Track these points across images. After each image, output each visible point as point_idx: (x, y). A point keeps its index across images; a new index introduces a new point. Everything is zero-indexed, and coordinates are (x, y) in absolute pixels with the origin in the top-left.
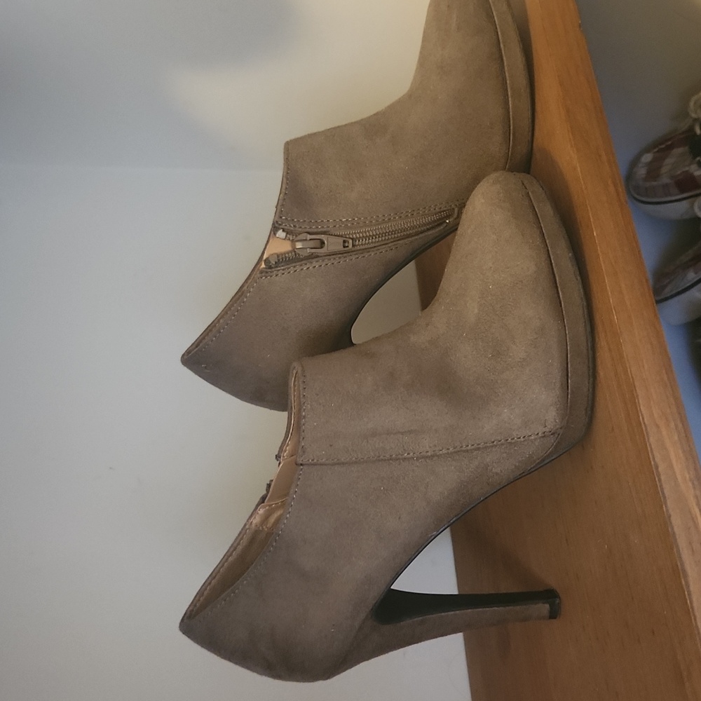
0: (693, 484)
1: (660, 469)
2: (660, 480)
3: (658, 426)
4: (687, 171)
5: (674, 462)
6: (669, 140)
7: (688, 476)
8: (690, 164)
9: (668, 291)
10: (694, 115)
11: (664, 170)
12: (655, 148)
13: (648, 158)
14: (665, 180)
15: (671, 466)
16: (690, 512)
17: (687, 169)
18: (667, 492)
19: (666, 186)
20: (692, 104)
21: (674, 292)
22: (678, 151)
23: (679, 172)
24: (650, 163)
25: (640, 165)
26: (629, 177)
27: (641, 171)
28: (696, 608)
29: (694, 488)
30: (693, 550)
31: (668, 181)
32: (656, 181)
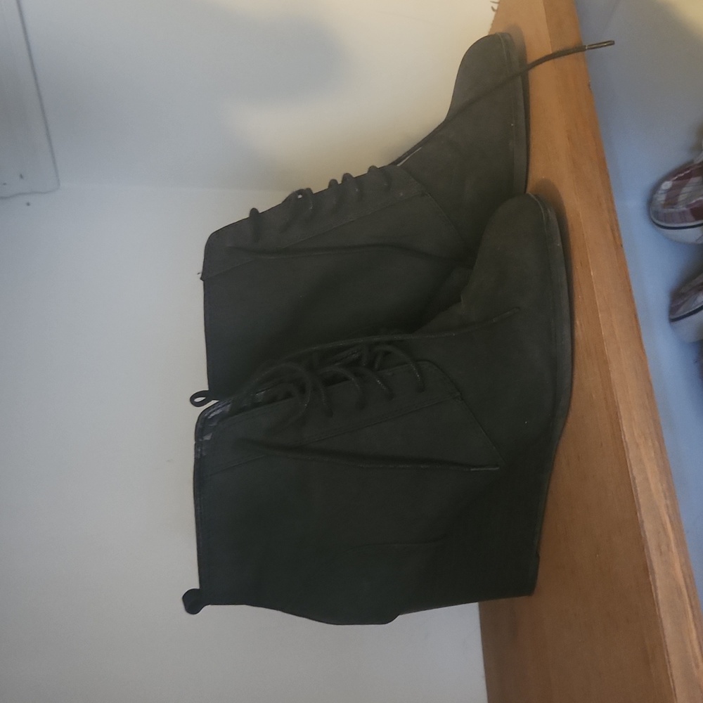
0: (665, 495)
1: (637, 481)
2: (636, 491)
3: (637, 445)
5: (650, 475)
6: (688, 169)
7: (661, 488)
11: (681, 198)
13: (667, 185)
14: (682, 208)
15: (647, 479)
16: (661, 520)
18: (641, 501)
23: (694, 201)
25: (660, 192)
27: (661, 198)
28: (660, 602)
29: (666, 499)
30: (661, 552)
31: (685, 209)
32: (673, 208)
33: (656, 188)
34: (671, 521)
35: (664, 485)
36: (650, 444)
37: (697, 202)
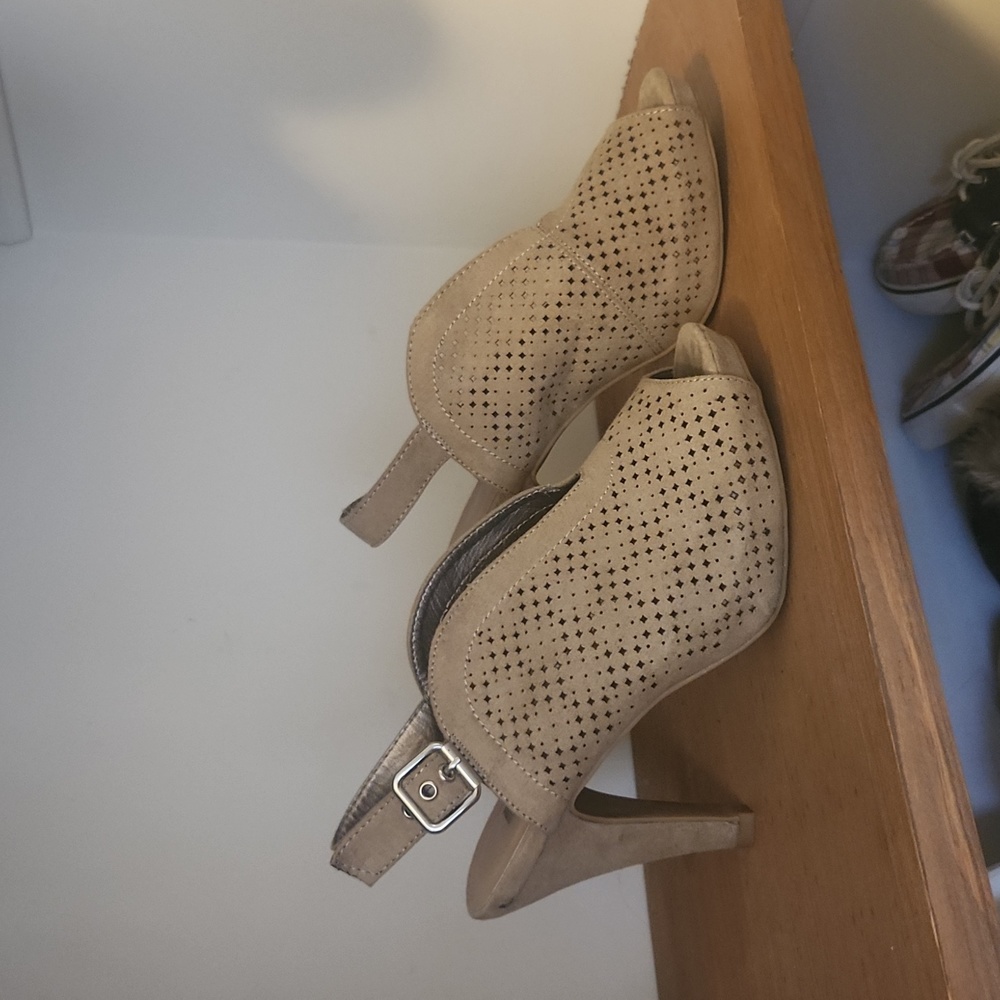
0: (907, 609)
2: (866, 603)
3: (867, 541)
4: (948, 250)
5: (885, 584)
6: (930, 209)
7: (901, 600)
8: (954, 240)
9: (919, 405)
10: (959, 176)
11: (922, 248)
12: (911, 220)
13: (901, 233)
14: (922, 261)
15: (881, 588)
16: (902, 643)
17: (948, 246)
18: (874, 617)
19: (922, 269)
20: (955, 161)
21: (926, 405)
22: (940, 224)
23: (939, 251)
24: (903, 240)
25: (891, 242)
26: (877, 259)
27: (892, 251)
28: (902, 755)
29: (908, 614)
30: (903, 687)
31: (925, 262)
32: (909, 262)
33: (885, 239)
34: (916, 644)
35: (906, 597)
36: (886, 540)
37: (943, 251)
